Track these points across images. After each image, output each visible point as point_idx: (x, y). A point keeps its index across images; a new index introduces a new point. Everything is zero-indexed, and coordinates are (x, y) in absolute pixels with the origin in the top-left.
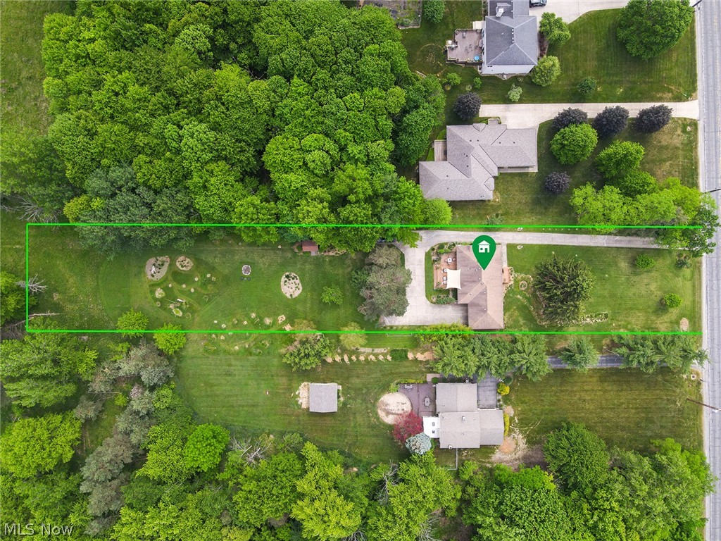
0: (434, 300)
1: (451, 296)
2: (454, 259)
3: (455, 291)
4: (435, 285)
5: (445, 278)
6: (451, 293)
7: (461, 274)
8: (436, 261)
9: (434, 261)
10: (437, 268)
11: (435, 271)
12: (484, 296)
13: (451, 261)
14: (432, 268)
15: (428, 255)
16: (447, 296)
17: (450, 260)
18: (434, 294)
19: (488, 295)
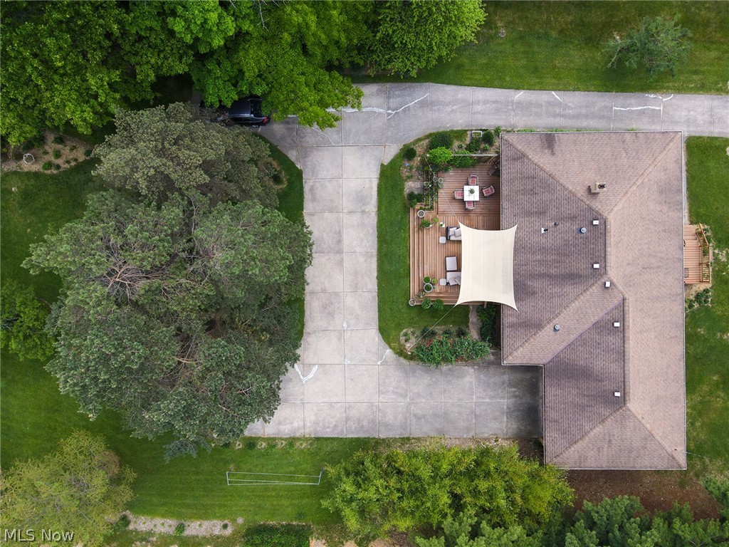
0: (409, 346)
1: (474, 334)
2: (489, 191)
3: (491, 313)
4: (414, 287)
5: (451, 263)
6: (473, 318)
7: (519, 248)
8: (419, 198)
9: (411, 196)
10: (423, 225)
11: (414, 238)
12: (613, 340)
13: (476, 197)
14: (404, 225)
15: (389, 177)
16: (461, 333)
17: (472, 194)
18: (411, 324)
19: (631, 334)
